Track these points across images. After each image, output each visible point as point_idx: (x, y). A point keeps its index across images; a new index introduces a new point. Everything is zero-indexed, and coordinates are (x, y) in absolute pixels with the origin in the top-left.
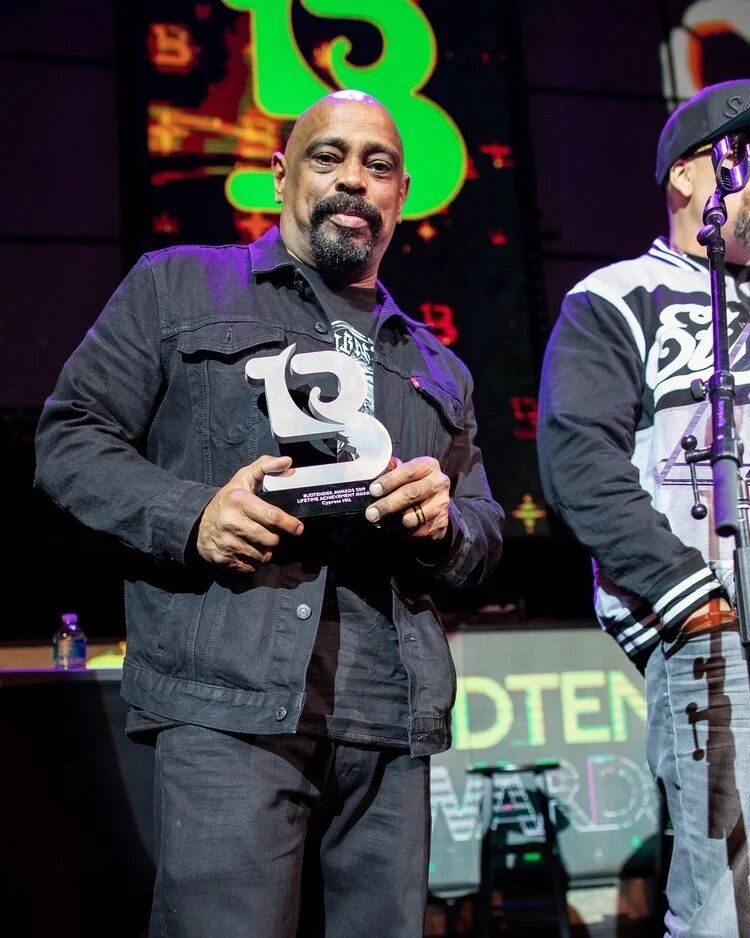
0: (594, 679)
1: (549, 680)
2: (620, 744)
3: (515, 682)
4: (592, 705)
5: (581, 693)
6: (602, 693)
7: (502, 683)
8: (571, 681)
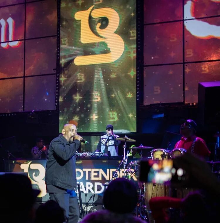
0: (97, 170)
1: (90, 170)
2: (100, 180)
3: (84, 170)
4: (96, 174)
5: (95, 172)
6: (98, 172)
7: (82, 170)
8: (93, 170)
